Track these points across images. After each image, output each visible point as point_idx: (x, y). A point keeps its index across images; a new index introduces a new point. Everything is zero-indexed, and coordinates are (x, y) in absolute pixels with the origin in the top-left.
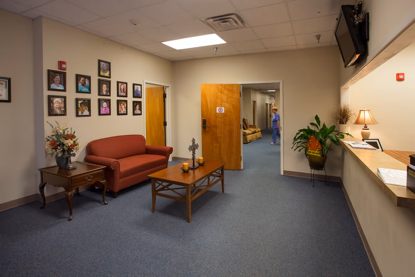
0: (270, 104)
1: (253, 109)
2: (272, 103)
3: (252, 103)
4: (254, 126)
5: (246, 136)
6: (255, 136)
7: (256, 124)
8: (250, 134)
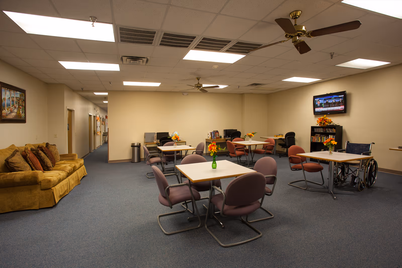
0: (94, 116)
1: (68, 124)
2: (97, 115)
3: (66, 113)
4: (69, 157)
5: (51, 188)
6: (73, 179)
7: (74, 152)
8: (63, 179)
